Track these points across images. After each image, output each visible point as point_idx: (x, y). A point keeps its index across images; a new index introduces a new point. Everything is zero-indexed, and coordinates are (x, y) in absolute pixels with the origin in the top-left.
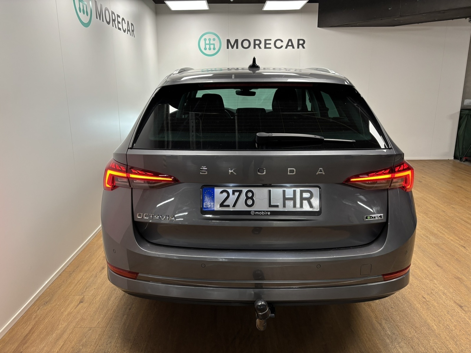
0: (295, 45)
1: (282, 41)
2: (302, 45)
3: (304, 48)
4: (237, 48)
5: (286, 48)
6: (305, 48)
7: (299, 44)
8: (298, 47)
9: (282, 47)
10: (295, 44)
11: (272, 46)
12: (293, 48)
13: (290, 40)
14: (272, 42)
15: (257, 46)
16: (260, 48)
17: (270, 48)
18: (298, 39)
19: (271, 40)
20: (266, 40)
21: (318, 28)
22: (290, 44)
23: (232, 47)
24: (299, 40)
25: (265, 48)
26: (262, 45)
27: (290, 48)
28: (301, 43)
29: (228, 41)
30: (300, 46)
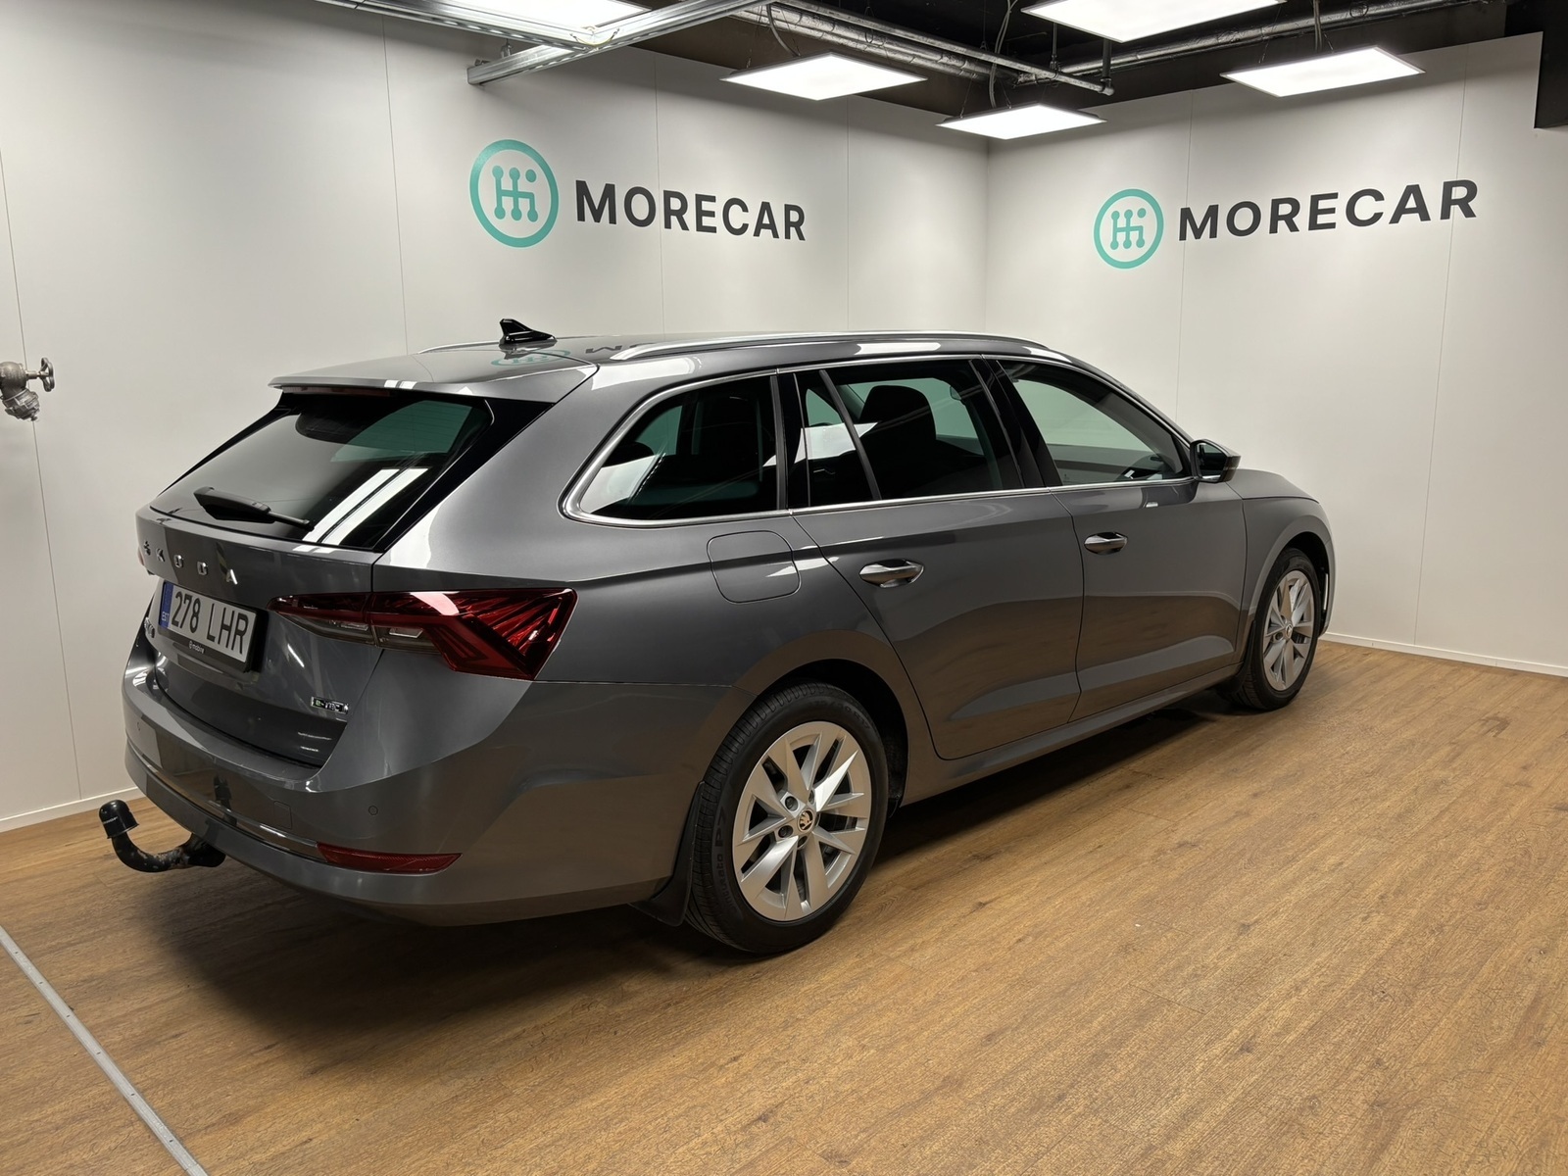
0: (1434, 205)
1: (1378, 196)
2: (1464, 205)
3: (1469, 213)
4: (1213, 234)
5: (1395, 219)
6: (1474, 216)
7: (1447, 203)
8: (1445, 215)
9: (1377, 216)
10: (1434, 202)
11: (1340, 217)
12: (1425, 217)
13: (1413, 190)
14: (1340, 205)
15: (1282, 224)
16: (1293, 228)
17: (1332, 226)
18: (1445, 183)
19: (1334, 196)
20: (1315, 199)
21: (1537, 129)
22: (1411, 203)
23: (1198, 234)
24: (1448, 187)
25: (1314, 225)
26: (1302, 219)
27: (1410, 220)
28: (1460, 198)
29: (1186, 214)
30: (1456, 210)
